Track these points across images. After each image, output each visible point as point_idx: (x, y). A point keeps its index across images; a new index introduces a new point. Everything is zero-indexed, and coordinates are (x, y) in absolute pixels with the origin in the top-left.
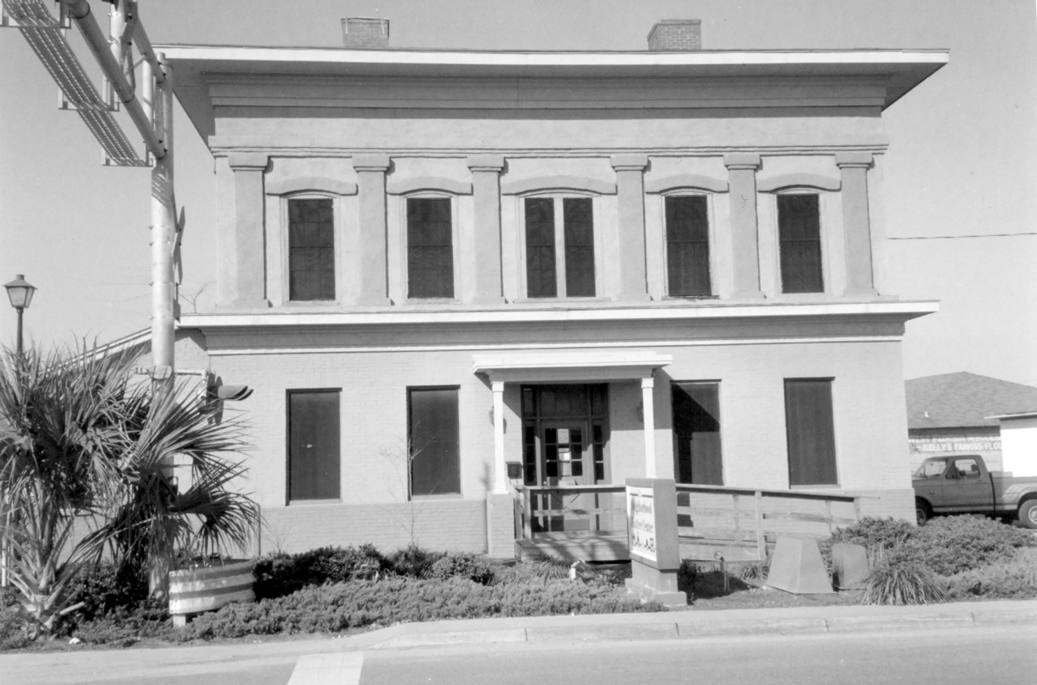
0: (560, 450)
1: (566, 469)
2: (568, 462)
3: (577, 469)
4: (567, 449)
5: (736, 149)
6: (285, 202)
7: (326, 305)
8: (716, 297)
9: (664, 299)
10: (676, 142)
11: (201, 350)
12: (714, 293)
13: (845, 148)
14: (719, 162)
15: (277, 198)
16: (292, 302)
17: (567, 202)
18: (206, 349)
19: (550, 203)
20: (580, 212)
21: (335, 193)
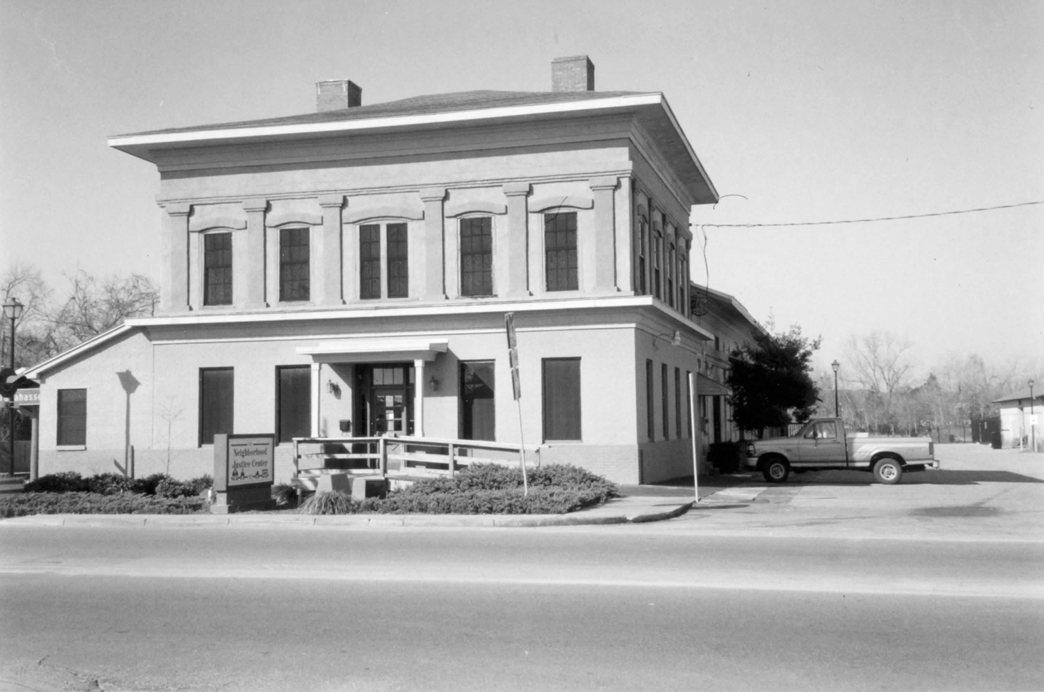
0: (387, 412)
1: (391, 426)
2: (392, 420)
3: (398, 426)
4: (392, 411)
5: (511, 180)
6: (202, 236)
7: (226, 309)
8: (496, 296)
9: (456, 298)
10: (465, 177)
11: (148, 341)
12: (494, 293)
13: (596, 174)
14: (499, 191)
15: (197, 234)
16: (206, 307)
17: (389, 227)
18: (151, 340)
19: (377, 227)
20: (398, 234)
21: (232, 228)
